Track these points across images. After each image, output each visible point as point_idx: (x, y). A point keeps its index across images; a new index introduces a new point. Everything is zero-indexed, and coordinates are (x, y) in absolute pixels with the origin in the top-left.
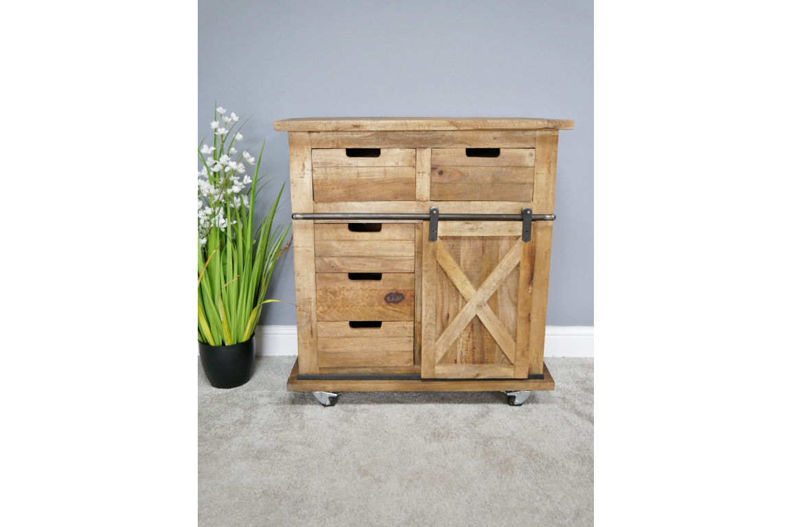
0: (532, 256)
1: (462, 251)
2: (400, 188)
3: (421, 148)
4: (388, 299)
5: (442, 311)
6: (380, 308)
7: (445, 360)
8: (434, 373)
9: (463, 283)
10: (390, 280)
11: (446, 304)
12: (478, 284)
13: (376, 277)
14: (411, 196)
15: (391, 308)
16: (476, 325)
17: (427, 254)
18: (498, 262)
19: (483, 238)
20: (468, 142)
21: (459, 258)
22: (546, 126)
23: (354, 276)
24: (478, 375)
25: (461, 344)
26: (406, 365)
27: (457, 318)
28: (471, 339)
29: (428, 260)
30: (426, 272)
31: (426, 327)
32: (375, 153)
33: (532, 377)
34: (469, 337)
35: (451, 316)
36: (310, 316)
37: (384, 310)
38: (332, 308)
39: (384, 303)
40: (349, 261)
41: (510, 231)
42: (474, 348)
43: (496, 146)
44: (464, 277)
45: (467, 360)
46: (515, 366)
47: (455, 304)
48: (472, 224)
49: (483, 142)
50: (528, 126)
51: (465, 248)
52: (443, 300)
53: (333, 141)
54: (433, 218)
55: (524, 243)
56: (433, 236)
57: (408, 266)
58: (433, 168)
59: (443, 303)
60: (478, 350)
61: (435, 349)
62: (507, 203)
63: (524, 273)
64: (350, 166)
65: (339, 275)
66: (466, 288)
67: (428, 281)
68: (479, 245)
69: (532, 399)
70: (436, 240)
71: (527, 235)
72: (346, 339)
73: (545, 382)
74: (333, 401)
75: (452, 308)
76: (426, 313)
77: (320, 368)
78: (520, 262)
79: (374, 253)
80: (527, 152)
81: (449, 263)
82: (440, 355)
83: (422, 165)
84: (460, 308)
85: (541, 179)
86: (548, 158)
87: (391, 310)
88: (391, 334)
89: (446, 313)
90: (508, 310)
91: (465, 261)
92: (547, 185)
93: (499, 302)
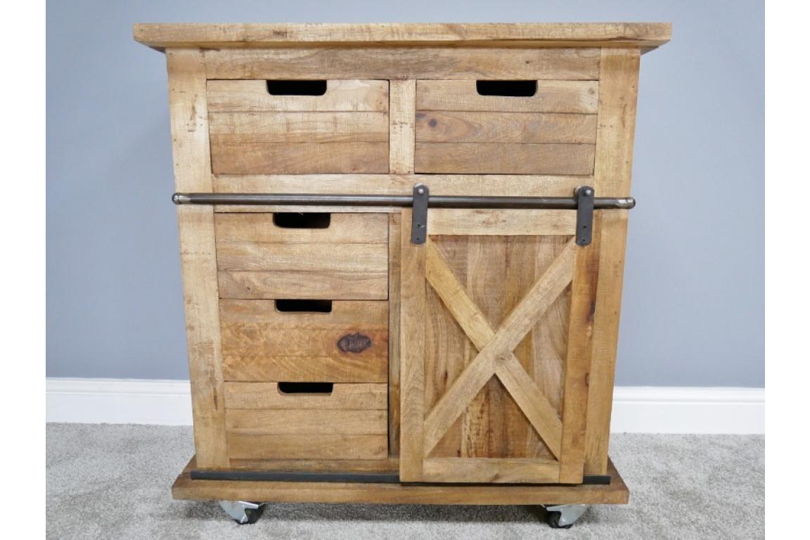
0: (592, 271)
1: (469, 262)
2: (361, 150)
3: (397, 79)
4: (343, 344)
5: (436, 367)
6: (330, 360)
7: (441, 450)
8: (421, 473)
9: (472, 318)
10: (345, 312)
11: (442, 355)
12: (498, 321)
13: (323, 306)
14: (381, 166)
15: (348, 360)
16: (495, 389)
17: (408, 266)
18: (532, 283)
19: (506, 239)
20: (481, 68)
21: (465, 275)
22: (622, 35)
23: (285, 305)
24: (497, 477)
25: (468, 423)
26: (374, 457)
27: (461, 380)
28: (485, 415)
29: (410, 278)
30: (407, 298)
31: (408, 394)
32: (317, 88)
33: (590, 480)
34: (482, 412)
35: (451, 375)
36: (212, 372)
37: (336, 363)
38: (248, 360)
39: (336, 351)
40: (275, 279)
41: (555, 226)
42: (490, 431)
43: (530, 77)
44: (473, 308)
45: (479, 450)
46: (561, 463)
47: (459, 355)
48: (487, 214)
49: (506, 69)
50: (589, 33)
51: (475, 257)
52: (437, 347)
53: (244, 66)
54: (420, 203)
55: (578, 248)
56: (418, 236)
57: (377, 289)
58: (420, 114)
59: (437, 352)
60: (497, 433)
61: (424, 433)
62: (549, 178)
63: (578, 301)
64: (273, 111)
65: (258, 303)
66: (478, 328)
67: (411, 315)
68: (499, 251)
69: (588, 517)
70: (424, 241)
71: (584, 234)
72: (273, 413)
73: (612, 490)
74: (254, 516)
75: (452, 362)
76: (407, 370)
77: (231, 460)
78: (571, 283)
79: (318, 265)
80: (584, 86)
81: (447, 283)
82: (432, 442)
83: (399, 110)
84: (466, 362)
85: (608, 137)
86: (622, 98)
87: (349, 364)
88: (349, 405)
89: (441, 371)
90: (550, 365)
91: (475, 280)
92: (619, 146)
93: (535, 352)
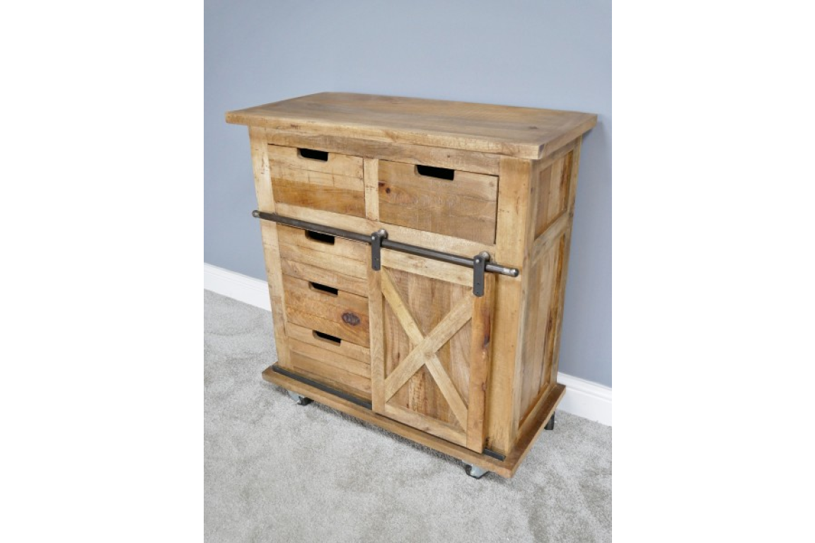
0: (485, 316)
1: (409, 288)
2: (348, 200)
3: (367, 157)
4: (345, 318)
5: (393, 349)
6: (339, 325)
7: (397, 400)
8: (384, 410)
9: (410, 325)
10: (345, 299)
11: (396, 342)
12: (425, 332)
13: (333, 292)
14: (360, 211)
15: (349, 328)
17: (371, 282)
18: (449, 310)
19: (431, 280)
20: (418, 156)
21: (407, 295)
22: (499, 151)
24: (428, 429)
25: (413, 390)
26: (365, 391)
27: (406, 360)
28: (422, 388)
29: (372, 290)
30: (372, 301)
31: (375, 361)
32: (322, 156)
33: (488, 453)
34: (421, 385)
35: (401, 356)
36: (282, 314)
37: (342, 329)
38: (298, 312)
39: (341, 321)
40: (308, 269)
41: (459, 278)
42: (425, 399)
43: (451, 167)
44: (410, 318)
45: (420, 409)
46: (467, 435)
47: (406, 345)
48: (417, 260)
49: (435, 159)
50: (477, 147)
51: (413, 285)
52: (393, 336)
53: (286, 138)
54: (381, 242)
55: (475, 297)
56: (376, 264)
57: (361, 289)
58: (381, 185)
59: (393, 339)
60: (430, 402)
61: (385, 387)
62: (464, 241)
63: (476, 333)
64: (301, 169)
65: (300, 281)
67: (375, 313)
68: (427, 285)
70: (379, 269)
71: (478, 288)
72: (311, 347)
73: (501, 466)
74: (303, 402)
75: (402, 349)
76: (375, 346)
77: (294, 367)
78: (471, 319)
79: (329, 267)
80: (487, 180)
81: (394, 299)
82: (389, 394)
83: (369, 178)
84: (410, 350)
85: (507, 219)
86: (516, 192)
87: (348, 331)
88: (349, 355)
89: (396, 352)
90: (462, 369)
91: (414, 300)
92: (513, 227)
93: (452, 357)
